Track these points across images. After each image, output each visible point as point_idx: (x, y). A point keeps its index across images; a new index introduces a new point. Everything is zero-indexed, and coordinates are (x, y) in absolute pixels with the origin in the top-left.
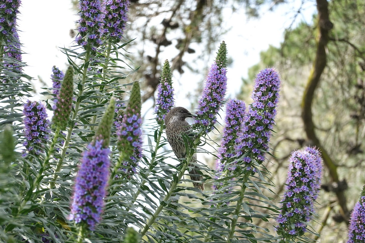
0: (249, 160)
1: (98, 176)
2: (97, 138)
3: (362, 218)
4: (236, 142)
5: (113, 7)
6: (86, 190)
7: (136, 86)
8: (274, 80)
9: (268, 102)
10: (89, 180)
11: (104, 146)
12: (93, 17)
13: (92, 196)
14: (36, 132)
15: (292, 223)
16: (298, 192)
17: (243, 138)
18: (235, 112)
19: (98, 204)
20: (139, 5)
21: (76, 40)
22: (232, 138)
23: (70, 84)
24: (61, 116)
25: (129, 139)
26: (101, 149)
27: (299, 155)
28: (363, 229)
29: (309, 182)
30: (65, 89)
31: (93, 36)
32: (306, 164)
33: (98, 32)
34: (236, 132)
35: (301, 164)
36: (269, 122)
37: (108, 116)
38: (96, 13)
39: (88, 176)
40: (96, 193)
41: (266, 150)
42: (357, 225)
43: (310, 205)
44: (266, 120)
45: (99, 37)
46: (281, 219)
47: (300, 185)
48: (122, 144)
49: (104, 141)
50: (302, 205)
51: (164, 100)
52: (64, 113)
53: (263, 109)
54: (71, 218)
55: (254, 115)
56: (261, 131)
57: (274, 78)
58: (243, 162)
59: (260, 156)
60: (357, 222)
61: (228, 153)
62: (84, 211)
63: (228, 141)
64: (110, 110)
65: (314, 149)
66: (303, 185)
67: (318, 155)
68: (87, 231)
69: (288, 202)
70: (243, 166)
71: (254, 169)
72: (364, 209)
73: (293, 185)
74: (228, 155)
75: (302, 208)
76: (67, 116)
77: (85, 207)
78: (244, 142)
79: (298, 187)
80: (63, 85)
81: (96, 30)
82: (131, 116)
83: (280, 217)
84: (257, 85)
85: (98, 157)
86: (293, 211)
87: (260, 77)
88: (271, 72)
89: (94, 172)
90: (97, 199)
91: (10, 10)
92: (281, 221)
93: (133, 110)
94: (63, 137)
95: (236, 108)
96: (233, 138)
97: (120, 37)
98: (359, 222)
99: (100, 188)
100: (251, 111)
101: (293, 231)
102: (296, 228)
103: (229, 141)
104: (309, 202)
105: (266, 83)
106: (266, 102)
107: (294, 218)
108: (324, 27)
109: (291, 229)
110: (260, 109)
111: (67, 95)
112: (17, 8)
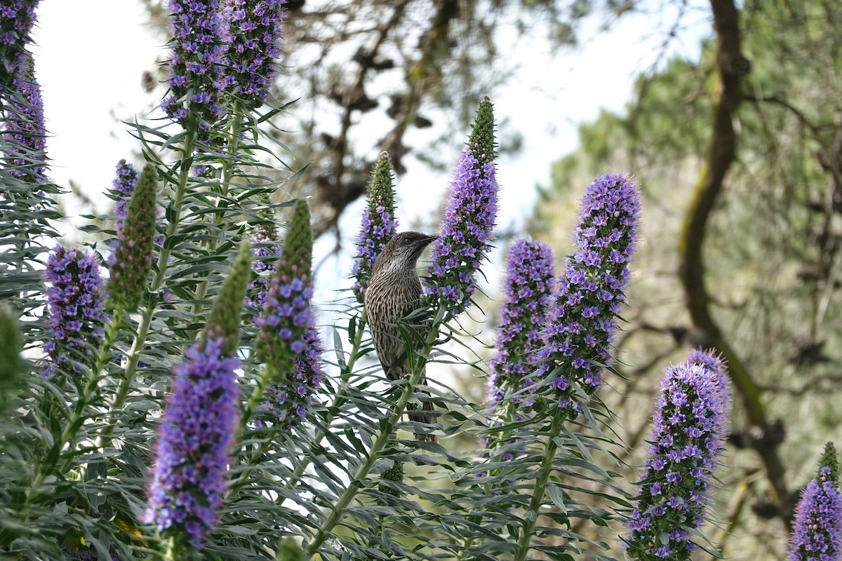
0: (566, 384)
1: (211, 421)
2: (211, 333)
3: (821, 518)
4: (529, 339)
5: (247, 27)
6: (184, 453)
7: (301, 211)
8: (625, 201)
9: (611, 250)
10: (191, 431)
11: (227, 352)
12: (203, 53)
13: (198, 469)
14: (74, 320)
15: (662, 530)
16: (678, 461)
17: (551, 334)
18: (528, 269)
19: (212, 487)
20: (304, 16)
21: (164, 105)
22: (521, 329)
23: (148, 205)
24: (126, 280)
25: (284, 334)
26: (219, 358)
27: (681, 375)
28: (823, 542)
29: (703, 437)
30: (136, 217)
31: (201, 97)
32: (696, 396)
33: (214, 86)
34: (530, 314)
35: (684, 395)
36: (611, 297)
37: (235, 283)
38: (210, 43)
39: (188, 421)
40: (206, 460)
41: (603, 361)
42: (810, 534)
43: (703, 489)
44: (606, 292)
45: (216, 98)
46: (637, 522)
47: (683, 445)
48: (268, 346)
49: (227, 340)
50: (687, 490)
51: (373, 247)
52: (133, 272)
53: (599, 267)
54: (149, 517)
55: (578, 282)
56: (593, 318)
57: (625, 196)
58: (551, 388)
59: (590, 377)
60: (810, 526)
61: (512, 364)
62: (179, 503)
63: (511, 335)
64: (241, 268)
65: (710, 355)
66: (690, 443)
67: (719, 369)
68: (185, 549)
69: (654, 481)
70: (551, 397)
71: (575, 406)
72: (826, 496)
73: (666, 444)
74: (511, 368)
75: (687, 497)
76: (141, 281)
77: (181, 494)
78: (554, 343)
79: (678, 447)
80: (131, 208)
81: (210, 83)
82: (289, 282)
83: (636, 516)
84: (587, 212)
85: (211, 379)
86: (665, 502)
87: (592, 193)
88: (620, 182)
89: (203, 412)
90: (209, 474)
91: (11, 37)
92: (637, 526)
93: (294, 268)
94: (130, 329)
95: (530, 260)
96: (523, 329)
97: (263, 95)
98: (815, 526)
99: (217, 448)
100: (571, 272)
101: (664, 549)
102: (672, 544)
103: (513, 336)
104: (702, 484)
105: (608, 206)
106: (606, 252)
107: (667, 518)
108: (730, 69)
109: (660, 544)
110: (592, 268)
111: (140, 231)
112: (27, 30)
